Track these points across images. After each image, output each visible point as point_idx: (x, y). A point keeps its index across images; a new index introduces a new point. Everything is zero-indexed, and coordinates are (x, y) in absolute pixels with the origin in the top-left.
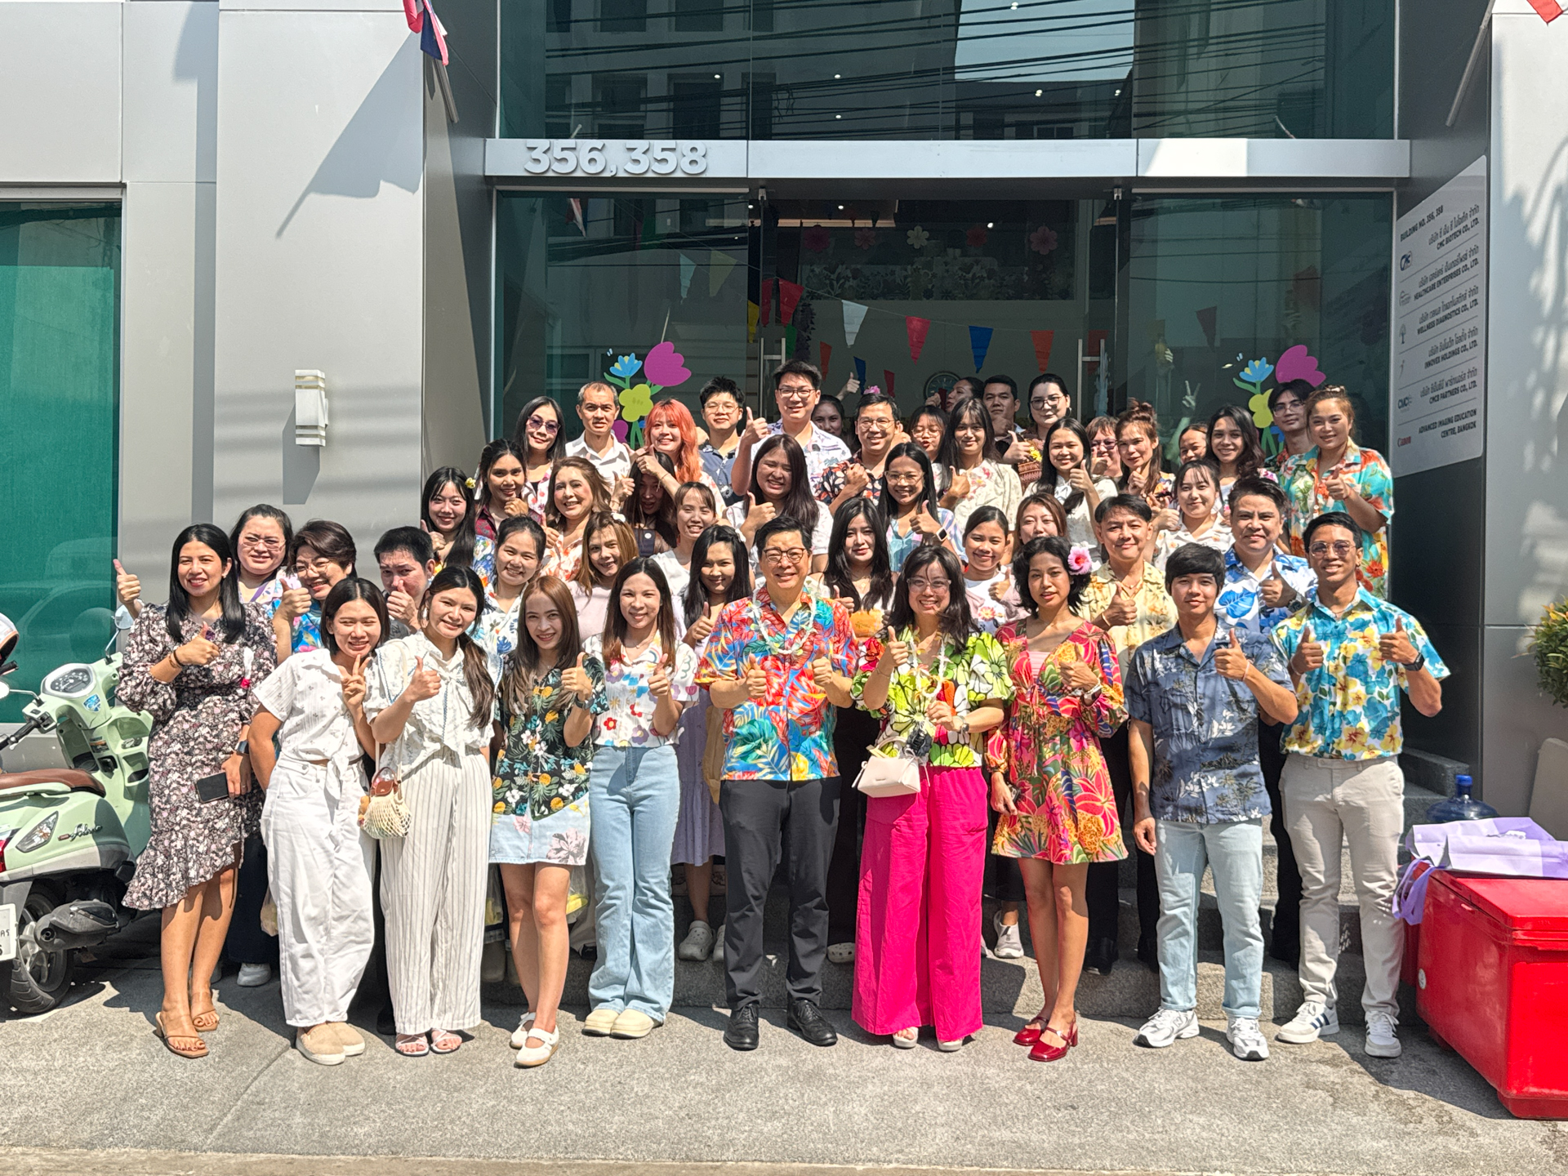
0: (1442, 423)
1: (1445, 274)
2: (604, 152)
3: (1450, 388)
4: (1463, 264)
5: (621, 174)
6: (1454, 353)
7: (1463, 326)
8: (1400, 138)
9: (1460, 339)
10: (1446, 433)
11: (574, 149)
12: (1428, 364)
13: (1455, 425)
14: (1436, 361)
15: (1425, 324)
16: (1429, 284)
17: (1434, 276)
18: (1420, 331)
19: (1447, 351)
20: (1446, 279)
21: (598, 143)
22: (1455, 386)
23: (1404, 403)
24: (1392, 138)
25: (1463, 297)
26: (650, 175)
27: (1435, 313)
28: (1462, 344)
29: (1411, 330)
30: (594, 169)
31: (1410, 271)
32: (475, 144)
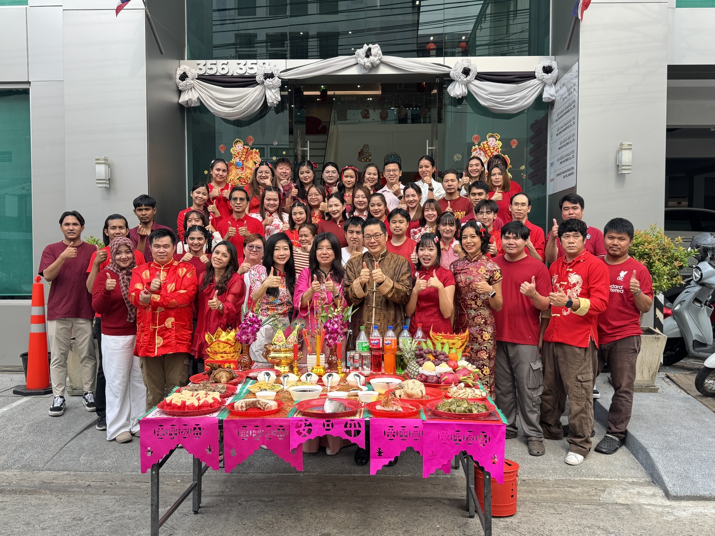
0: (563, 173)
1: (565, 111)
2: (228, 64)
3: (566, 158)
4: (570, 107)
5: (235, 74)
6: (567, 144)
7: (569, 133)
8: (552, 55)
9: (569, 138)
10: (564, 177)
11: (216, 64)
12: (559, 149)
13: (567, 173)
14: (562, 147)
15: (559, 132)
16: (560, 115)
17: (562, 112)
18: (557, 135)
19: (565, 143)
20: (565, 113)
21: (225, 61)
22: (567, 157)
23: (552, 164)
24: (549, 55)
25: (570, 121)
26: (247, 74)
27: (562, 127)
28: (570, 140)
29: (554, 135)
30: (224, 72)
31: (554, 110)
32: (174, 62)
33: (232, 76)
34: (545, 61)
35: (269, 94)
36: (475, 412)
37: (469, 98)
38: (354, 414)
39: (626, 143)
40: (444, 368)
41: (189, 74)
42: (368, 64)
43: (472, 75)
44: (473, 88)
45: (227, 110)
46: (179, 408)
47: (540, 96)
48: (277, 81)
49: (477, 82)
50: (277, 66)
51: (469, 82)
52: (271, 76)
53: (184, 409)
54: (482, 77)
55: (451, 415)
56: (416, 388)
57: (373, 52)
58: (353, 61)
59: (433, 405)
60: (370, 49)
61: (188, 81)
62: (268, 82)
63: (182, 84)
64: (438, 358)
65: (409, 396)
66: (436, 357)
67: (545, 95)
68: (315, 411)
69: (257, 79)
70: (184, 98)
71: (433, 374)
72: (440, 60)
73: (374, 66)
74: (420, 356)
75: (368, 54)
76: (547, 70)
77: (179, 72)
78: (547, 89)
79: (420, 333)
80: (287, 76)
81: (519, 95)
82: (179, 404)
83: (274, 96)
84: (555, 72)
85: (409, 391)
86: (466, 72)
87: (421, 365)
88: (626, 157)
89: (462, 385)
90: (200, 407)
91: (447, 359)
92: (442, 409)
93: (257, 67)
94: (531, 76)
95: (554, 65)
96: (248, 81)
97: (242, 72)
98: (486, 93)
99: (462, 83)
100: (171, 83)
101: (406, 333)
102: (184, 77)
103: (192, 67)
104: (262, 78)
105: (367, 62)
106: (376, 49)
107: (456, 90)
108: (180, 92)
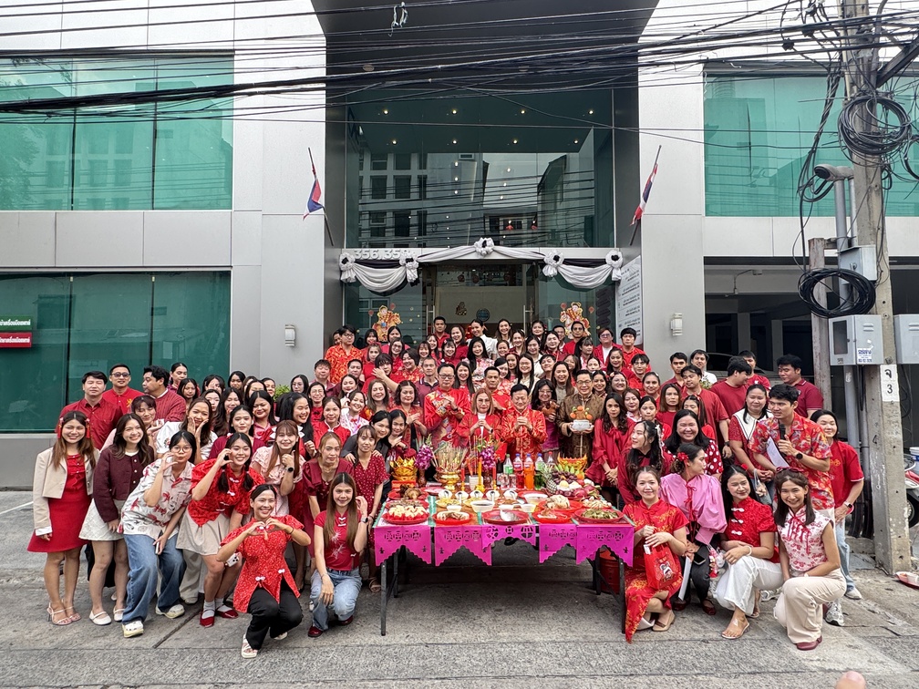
1: (630, 289)
2: (378, 252)
3: (633, 323)
4: (635, 286)
5: (384, 259)
6: (633, 312)
7: (635, 305)
8: (617, 248)
9: (635, 308)
11: (369, 251)
14: (629, 314)
15: (624, 303)
16: (626, 291)
17: (627, 289)
18: (624, 305)
19: (631, 312)
20: (631, 291)
24: (615, 248)
25: (635, 296)
26: (392, 259)
27: (628, 300)
28: (635, 310)
29: (622, 305)
30: (375, 257)
31: (620, 286)
32: (338, 250)
33: (381, 260)
34: (613, 252)
35: (409, 273)
36: (611, 518)
37: (559, 277)
38: (525, 522)
39: (677, 314)
40: (575, 485)
41: (349, 259)
42: (485, 252)
43: (561, 260)
44: (561, 270)
45: (377, 285)
46: (400, 519)
47: (610, 276)
48: (415, 264)
49: (564, 266)
50: (414, 252)
51: (558, 266)
52: (412, 260)
53: (403, 520)
54: (567, 262)
55: (594, 521)
56: (563, 502)
57: (487, 243)
58: (473, 250)
59: (579, 513)
60: (485, 242)
61: (349, 264)
62: (409, 264)
63: (343, 267)
64: (569, 478)
65: (559, 507)
66: (567, 477)
67: (614, 276)
68: (494, 520)
69: (400, 262)
70: (344, 277)
71: (568, 490)
72: (536, 249)
73: (488, 253)
74: (556, 477)
75: (484, 245)
76: (615, 258)
77: (342, 258)
78: (614, 271)
79: (550, 459)
80: (423, 260)
81: (595, 276)
82: (400, 516)
83: (412, 275)
84: (621, 260)
85: (559, 504)
86: (556, 258)
87: (557, 484)
88: (678, 324)
89: (592, 498)
90: (415, 518)
91: (576, 479)
92: (588, 517)
93: (401, 254)
94: (603, 262)
95: (620, 255)
96: (394, 264)
97: (388, 257)
98: (571, 273)
99: (553, 266)
100: (335, 266)
101: (540, 459)
102: (345, 261)
103: (352, 254)
104: (404, 262)
105: (484, 250)
106: (490, 241)
107: (549, 271)
108: (341, 272)
